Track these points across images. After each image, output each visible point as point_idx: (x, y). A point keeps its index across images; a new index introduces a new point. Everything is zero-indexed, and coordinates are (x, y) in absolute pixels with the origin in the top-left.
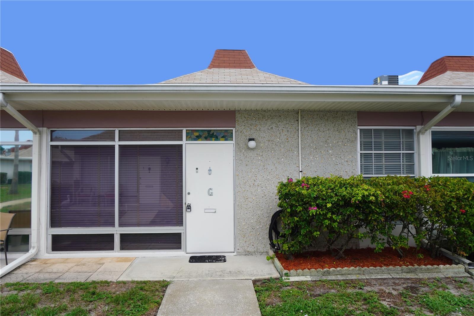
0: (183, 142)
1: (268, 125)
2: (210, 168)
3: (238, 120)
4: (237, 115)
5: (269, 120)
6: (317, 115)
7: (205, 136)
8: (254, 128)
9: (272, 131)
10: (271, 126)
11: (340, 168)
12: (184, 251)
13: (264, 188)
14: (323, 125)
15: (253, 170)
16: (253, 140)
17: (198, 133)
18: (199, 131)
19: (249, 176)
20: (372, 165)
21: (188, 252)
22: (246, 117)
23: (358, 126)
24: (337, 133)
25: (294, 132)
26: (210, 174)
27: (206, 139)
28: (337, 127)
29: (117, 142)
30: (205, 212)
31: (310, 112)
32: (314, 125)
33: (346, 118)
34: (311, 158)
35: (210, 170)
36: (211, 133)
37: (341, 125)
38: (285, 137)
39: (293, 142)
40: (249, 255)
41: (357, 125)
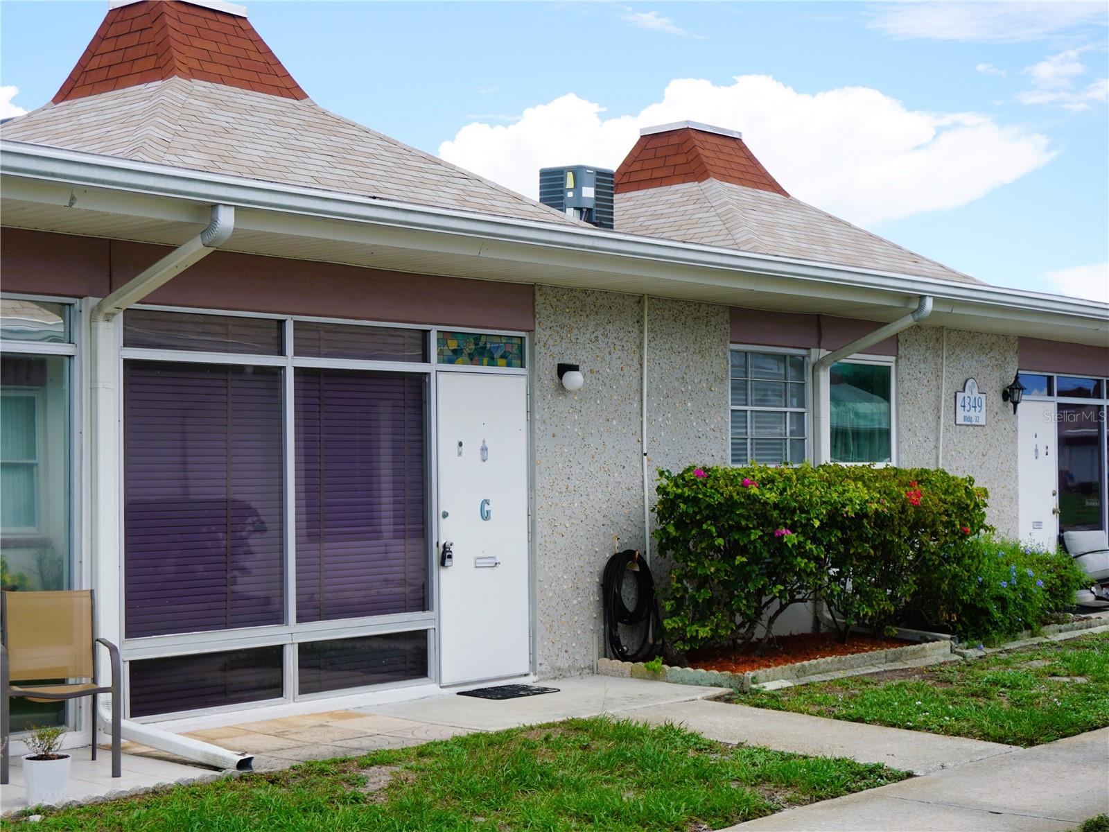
0: (431, 367)
1: (591, 330)
2: (484, 442)
3: (539, 313)
4: (539, 299)
5: (591, 317)
6: (670, 311)
7: (469, 352)
8: (567, 336)
9: (597, 346)
10: (595, 334)
11: (704, 447)
12: (435, 683)
13: (584, 498)
14: (678, 335)
15: (566, 451)
16: (575, 368)
17: (456, 341)
18: (458, 335)
19: (560, 465)
20: (746, 439)
21: (445, 681)
22: (554, 304)
23: (731, 342)
24: (697, 357)
25: (633, 350)
26: (484, 461)
27: (473, 359)
28: (700, 344)
29: (290, 357)
30: (476, 567)
31: (657, 302)
32: (664, 336)
33: (713, 321)
34: (660, 420)
35: (484, 449)
36: (481, 344)
37: (706, 340)
38: (619, 362)
39: (631, 378)
40: (561, 677)
41: (728, 342)
